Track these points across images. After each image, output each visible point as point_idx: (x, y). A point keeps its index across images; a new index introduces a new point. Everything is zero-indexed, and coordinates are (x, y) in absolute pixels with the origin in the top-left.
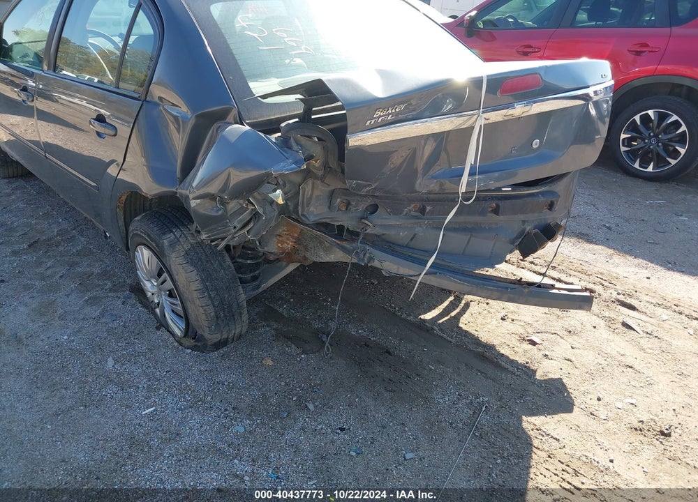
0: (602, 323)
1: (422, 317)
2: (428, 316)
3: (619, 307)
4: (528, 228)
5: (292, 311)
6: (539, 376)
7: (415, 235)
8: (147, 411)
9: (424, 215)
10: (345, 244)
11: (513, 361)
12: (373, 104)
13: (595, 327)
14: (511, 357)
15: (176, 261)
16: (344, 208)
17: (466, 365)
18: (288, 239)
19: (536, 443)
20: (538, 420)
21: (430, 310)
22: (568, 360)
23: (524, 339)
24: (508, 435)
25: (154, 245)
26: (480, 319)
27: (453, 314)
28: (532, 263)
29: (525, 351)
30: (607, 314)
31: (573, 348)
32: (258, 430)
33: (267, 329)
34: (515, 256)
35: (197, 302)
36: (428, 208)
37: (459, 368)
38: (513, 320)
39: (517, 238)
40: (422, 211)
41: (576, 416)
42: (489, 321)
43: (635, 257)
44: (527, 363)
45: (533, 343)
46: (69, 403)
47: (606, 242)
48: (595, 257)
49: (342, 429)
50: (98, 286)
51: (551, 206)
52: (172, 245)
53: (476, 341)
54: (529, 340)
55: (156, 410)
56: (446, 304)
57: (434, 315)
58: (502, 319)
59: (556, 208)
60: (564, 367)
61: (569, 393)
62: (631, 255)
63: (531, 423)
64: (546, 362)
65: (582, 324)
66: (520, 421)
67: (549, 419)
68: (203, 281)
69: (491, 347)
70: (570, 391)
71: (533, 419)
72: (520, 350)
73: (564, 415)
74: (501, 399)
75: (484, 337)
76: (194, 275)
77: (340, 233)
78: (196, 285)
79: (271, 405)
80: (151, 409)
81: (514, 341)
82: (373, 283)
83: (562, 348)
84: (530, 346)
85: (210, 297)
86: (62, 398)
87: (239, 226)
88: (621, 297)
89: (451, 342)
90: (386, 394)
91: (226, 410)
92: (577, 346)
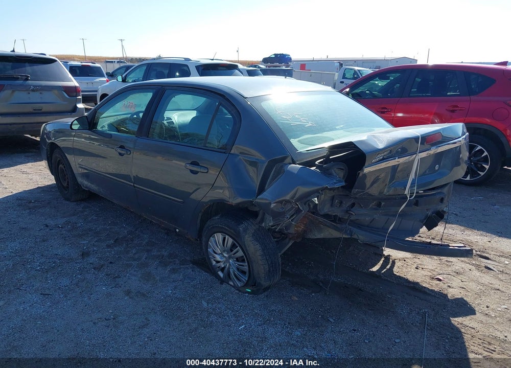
0: (473, 268)
1: (371, 270)
2: (375, 269)
3: (479, 258)
4: (430, 213)
5: (293, 270)
6: (449, 296)
7: (374, 219)
8: (241, 328)
9: (380, 207)
10: (339, 226)
11: (432, 290)
12: (378, 151)
13: (470, 270)
14: (430, 288)
15: (248, 239)
16: (338, 206)
17: (407, 293)
18: (301, 225)
19: (463, 330)
20: (459, 319)
21: (374, 266)
22: (463, 288)
23: (433, 278)
24: (446, 328)
25: (232, 231)
26: (404, 270)
27: (388, 267)
28: (419, 236)
29: (436, 284)
30: (474, 262)
31: (462, 281)
32: (308, 334)
33: (284, 281)
34: (424, 229)
35: (260, 262)
36: (383, 203)
37: (404, 296)
38: (423, 269)
39: (425, 219)
40: (379, 205)
41: (478, 316)
42: (410, 270)
43: (478, 230)
44: (440, 291)
45: (440, 280)
46: (194, 326)
47: (457, 222)
48: (454, 231)
49: (355, 330)
50: (171, 262)
51: (442, 200)
52: (245, 230)
53: (407, 280)
54: (436, 279)
55: (246, 326)
56: (381, 262)
57: (378, 269)
58: (416, 268)
59: (445, 201)
60: (462, 292)
61: (470, 305)
62: (475, 229)
63: (456, 321)
64: (450, 290)
65: (462, 268)
66: (450, 320)
67: (464, 319)
68: (263, 250)
69: (417, 283)
70: (471, 304)
71: (456, 319)
72: (434, 284)
73: (472, 316)
74: (434, 310)
75: (411, 278)
76: (258, 247)
77: (335, 219)
78: (259, 253)
79: (308, 321)
80: (243, 326)
81: (428, 280)
82: (332, 252)
83: (456, 282)
84: (438, 282)
85: (266, 259)
86: (188, 324)
87: (289, 217)
88: (478, 253)
89: (393, 282)
90: (370, 311)
91: (285, 324)
92: (465, 280)
